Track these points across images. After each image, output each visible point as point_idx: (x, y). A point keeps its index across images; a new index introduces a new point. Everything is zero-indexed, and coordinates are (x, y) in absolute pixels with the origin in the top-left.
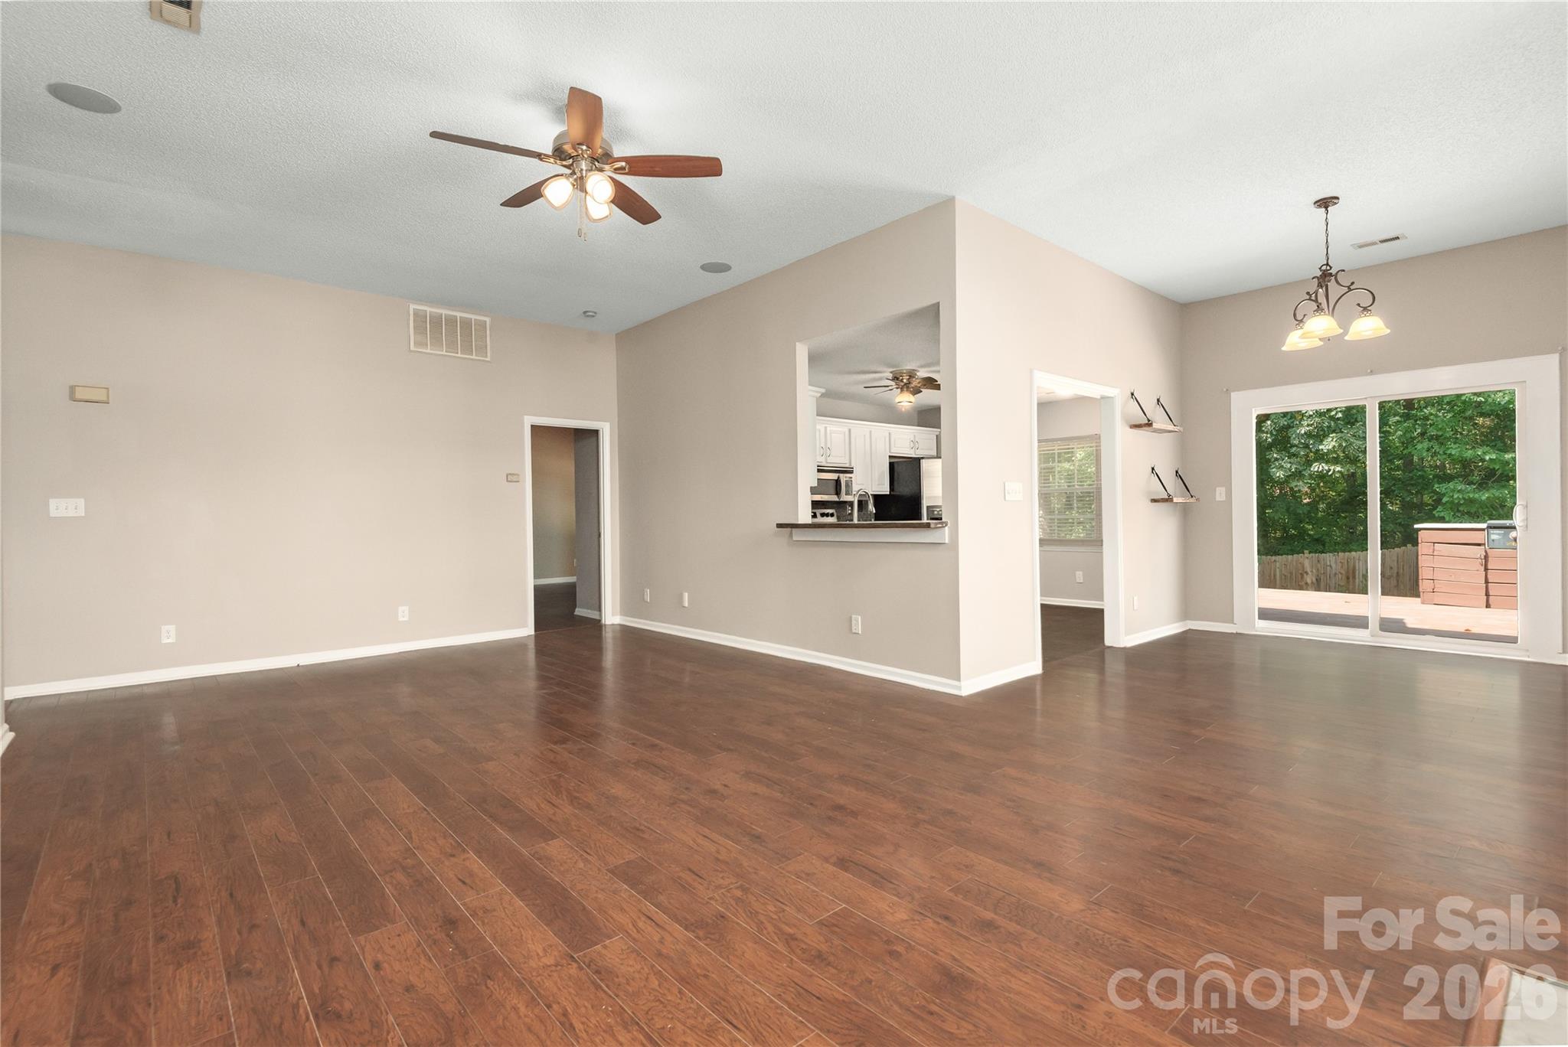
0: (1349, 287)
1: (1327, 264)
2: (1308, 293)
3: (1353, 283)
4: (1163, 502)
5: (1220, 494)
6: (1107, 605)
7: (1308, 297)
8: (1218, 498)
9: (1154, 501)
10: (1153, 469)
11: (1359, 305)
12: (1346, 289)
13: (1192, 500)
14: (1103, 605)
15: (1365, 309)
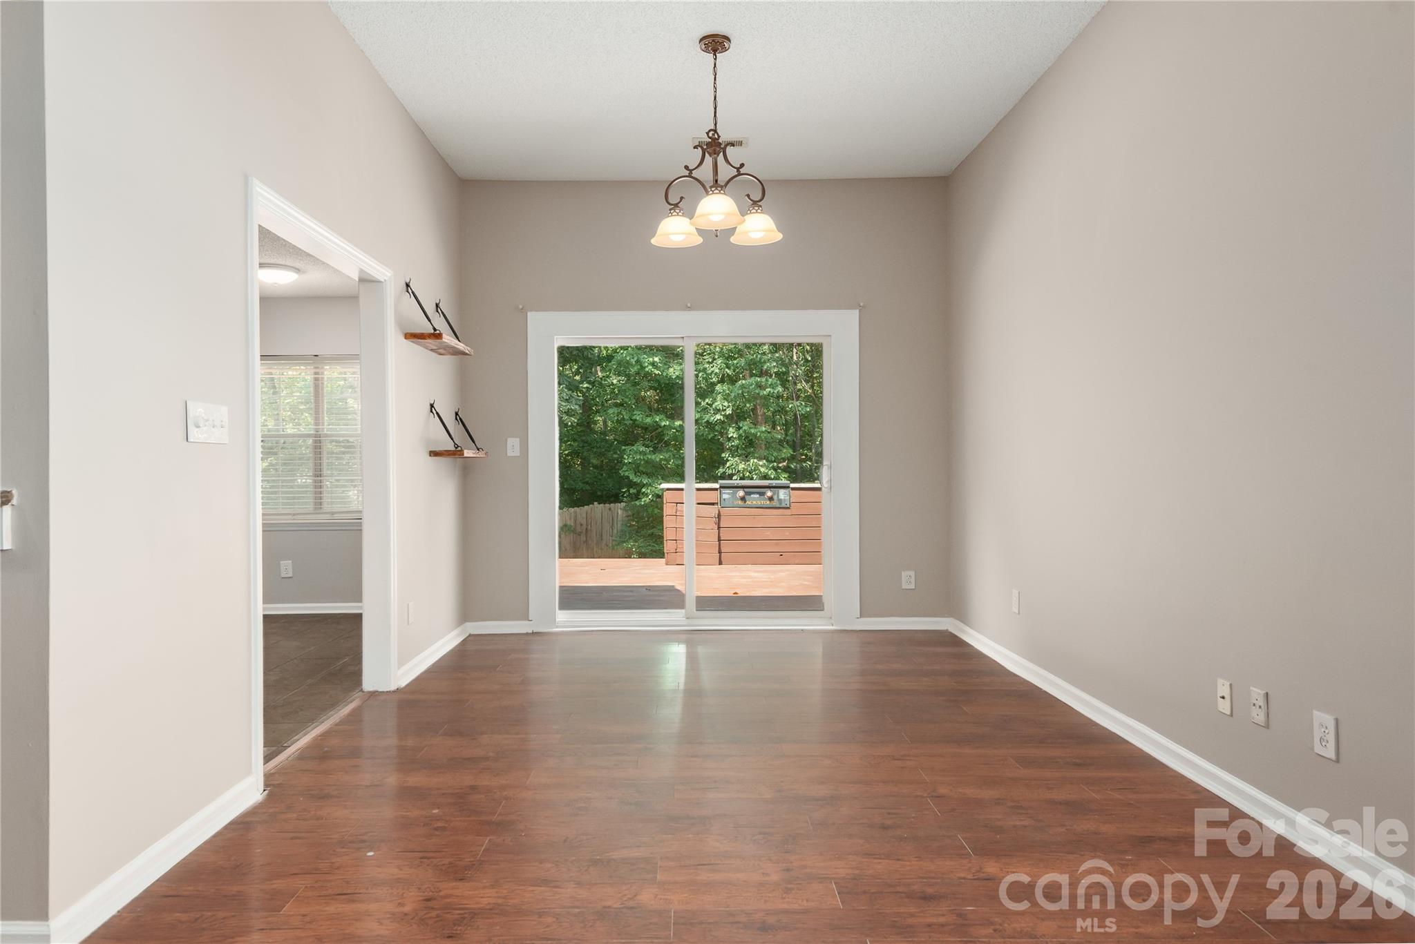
0: (738, 169)
1: (715, 131)
2: (686, 167)
3: (742, 165)
4: (449, 455)
5: (513, 447)
6: (368, 609)
7: (687, 173)
8: (510, 453)
9: (434, 454)
10: (432, 406)
11: (748, 196)
12: (734, 172)
13: (481, 454)
14: (361, 608)
15: (755, 203)
